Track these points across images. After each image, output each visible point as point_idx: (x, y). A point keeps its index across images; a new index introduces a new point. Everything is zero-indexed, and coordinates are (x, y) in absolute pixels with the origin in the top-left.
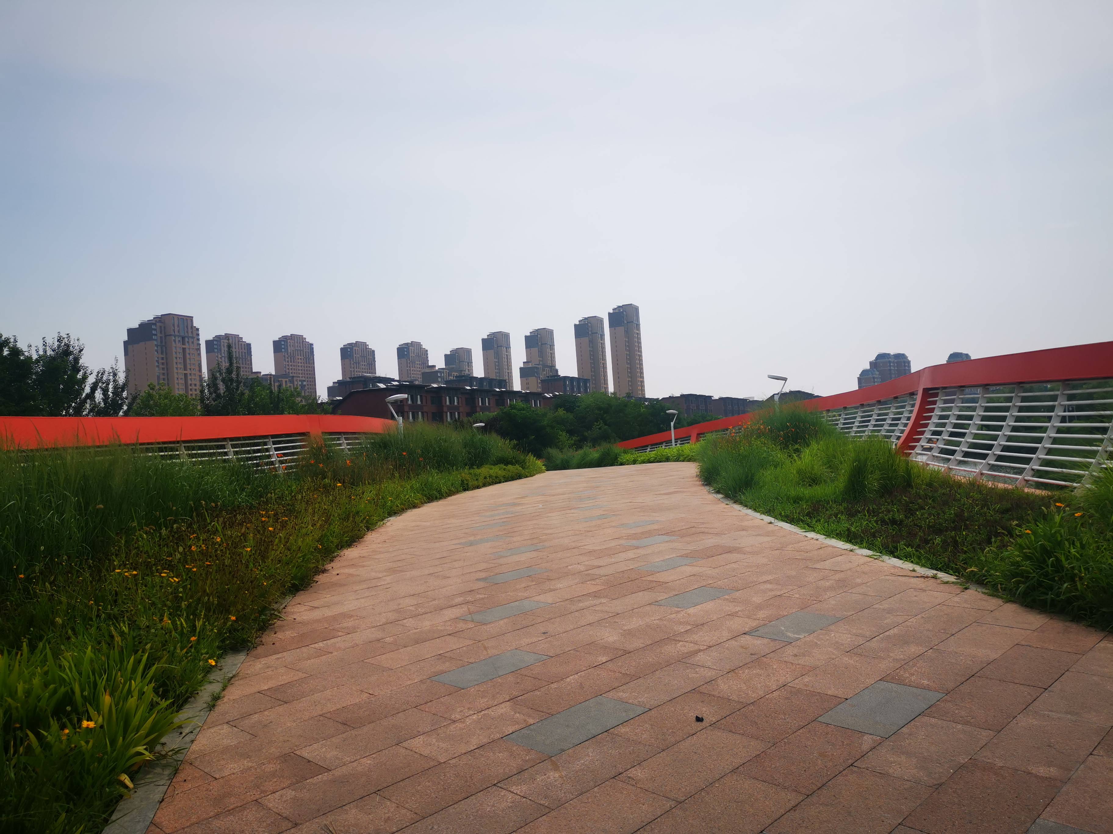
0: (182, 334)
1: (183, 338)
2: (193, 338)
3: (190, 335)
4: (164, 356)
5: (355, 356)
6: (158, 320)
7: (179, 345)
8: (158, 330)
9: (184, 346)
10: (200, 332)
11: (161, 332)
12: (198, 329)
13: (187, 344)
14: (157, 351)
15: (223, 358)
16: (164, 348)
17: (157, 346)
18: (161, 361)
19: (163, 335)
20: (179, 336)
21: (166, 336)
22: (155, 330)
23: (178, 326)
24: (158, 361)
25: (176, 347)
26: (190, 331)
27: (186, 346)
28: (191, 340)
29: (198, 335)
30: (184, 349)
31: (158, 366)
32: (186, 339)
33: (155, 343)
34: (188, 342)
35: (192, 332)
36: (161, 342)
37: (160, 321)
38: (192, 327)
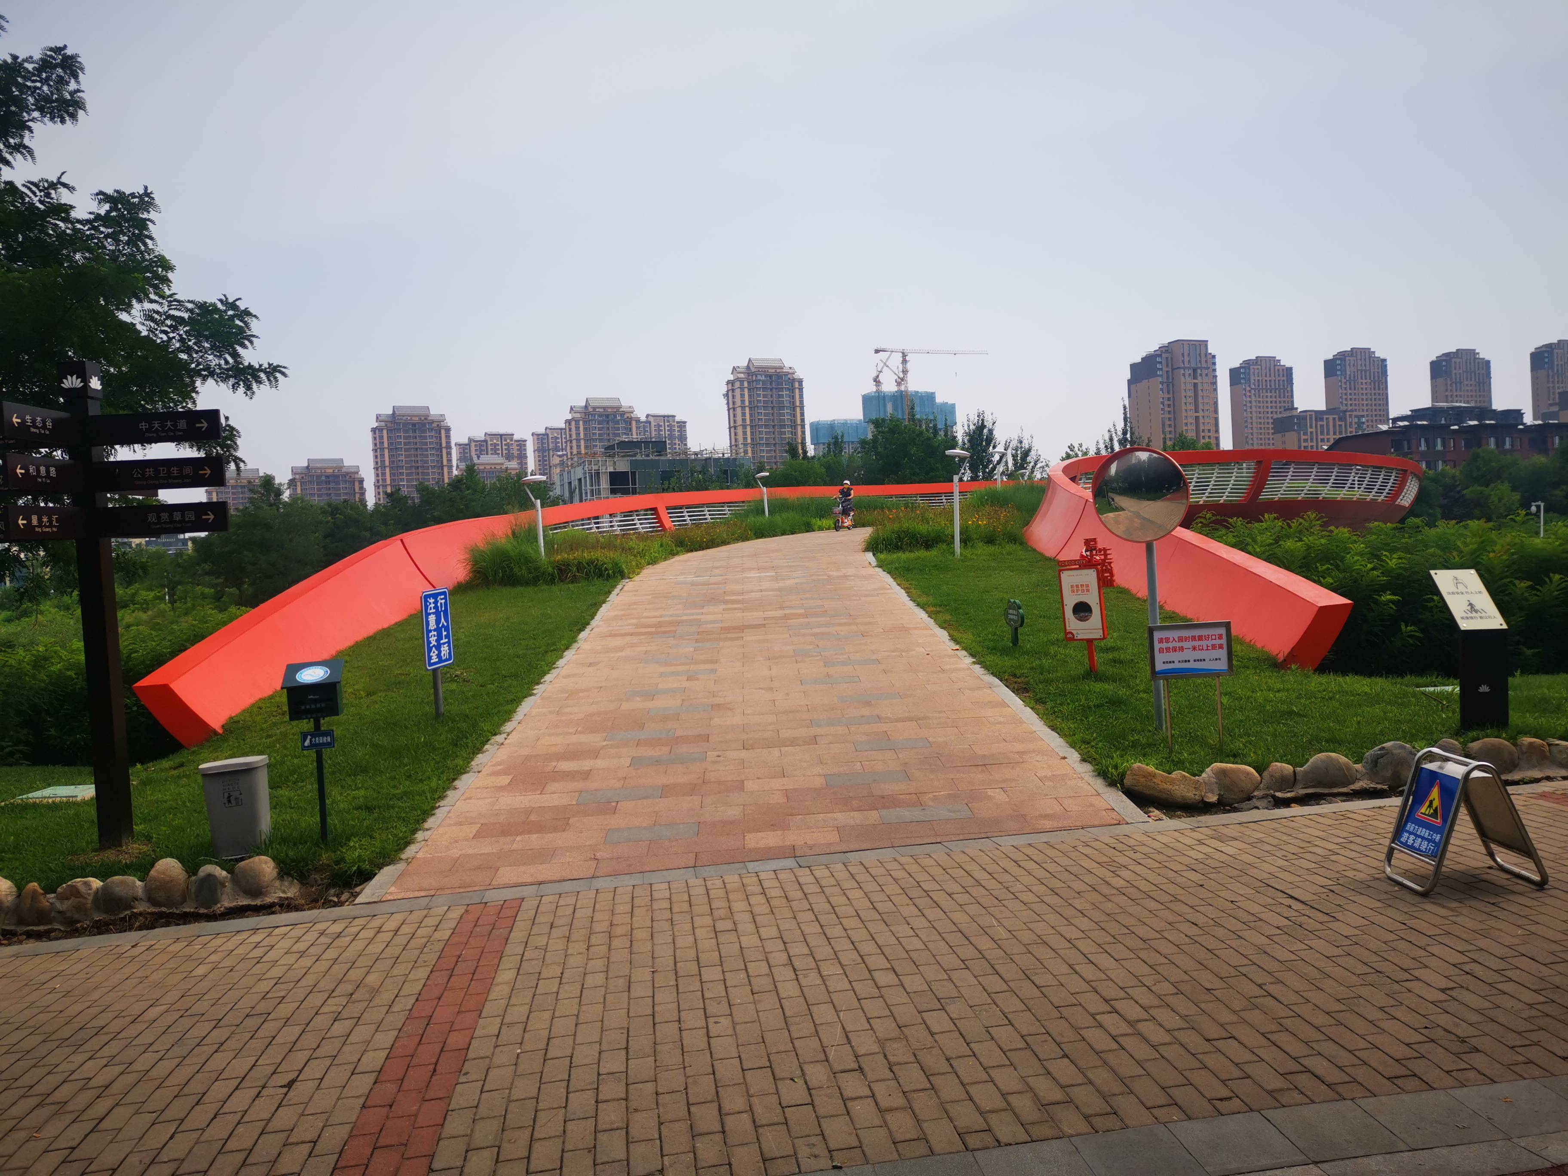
0: (1193, 365)
1: (1195, 370)
2: (1208, 368)
3: (1204, 365)
4: (1171, 396)
5: (1454, 372)
6: (1164, 349)
7: (1190, 380)
8: (1164, 362)
9: (1195, 381)
10: (1217, 360)
11: (1167, 366)
12: (1214, 357)
13: (1199, 378)
14: (1162, 390)
15: (1253, 392)
16: (1170, 385)
17: (1162, 383)
18: (1167, 402)
19: (1170, 369)
20: (1189, 368)
21: (1173, 369)
22: (1160, 363)
23: (1189, 354)
24: (1163, 403)
25: (1185, 383)
26: (1203, 359)
27: (1199, 380)
28: (1205, 372)
29: (1214, 364)
30: (1195, 385)
31: (1163, 410)
32: (1199, 371)
33: (1160, 379)
34: (1201, 375)
35: (1206, 361)
36: (1168, 378)
37: (1167, 351)
38: (1207, 354)
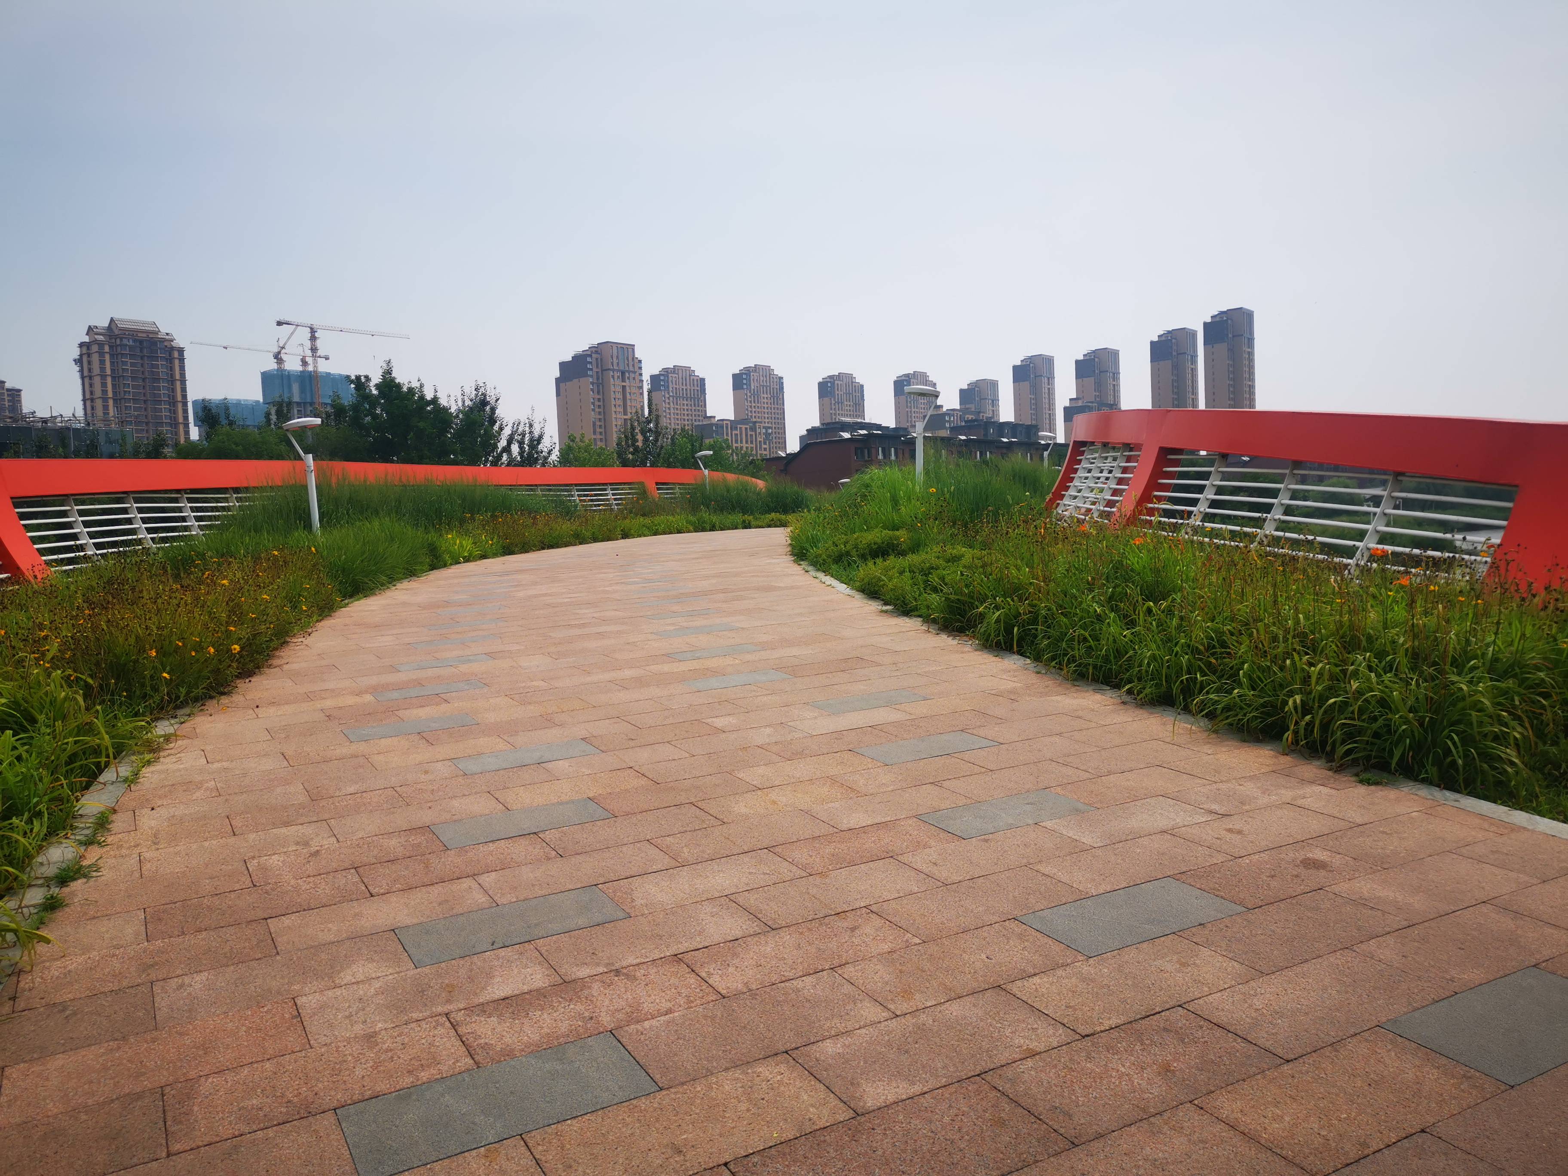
0: (622, 368)
1: (623, 373)
2: (635, 372)
3: (631, 369)
4: (600, 397)
5: (837, 392)
6: (594, 350)
7: (619, 382)
8: (594, 363)
9: (624, 384)
10: (643, 365)
11: (597, 367)
12: (640, 361)
13: (627, 381)
14: (592, 390)
15: (671, 399)
16: (600, 386)
17: (592, 383)
18: (597, 403)
19: (599, 370)
20: (618, 371)
21: (602, 371)
22: (591, 363)
23: (617, 357)
24: (593, 404)
25: (614, 385)
26: (631, 363)
27: (627, 384)
28: (632, 375)
29: (640, 368)
30: (624, 387)
31: (593, 410)
32: (627, 375)
33: (591, 380)
34: (629, 378)
35: (633, 365)
36: (598, 379)
37: (596, 352)
38: (633, 358)
